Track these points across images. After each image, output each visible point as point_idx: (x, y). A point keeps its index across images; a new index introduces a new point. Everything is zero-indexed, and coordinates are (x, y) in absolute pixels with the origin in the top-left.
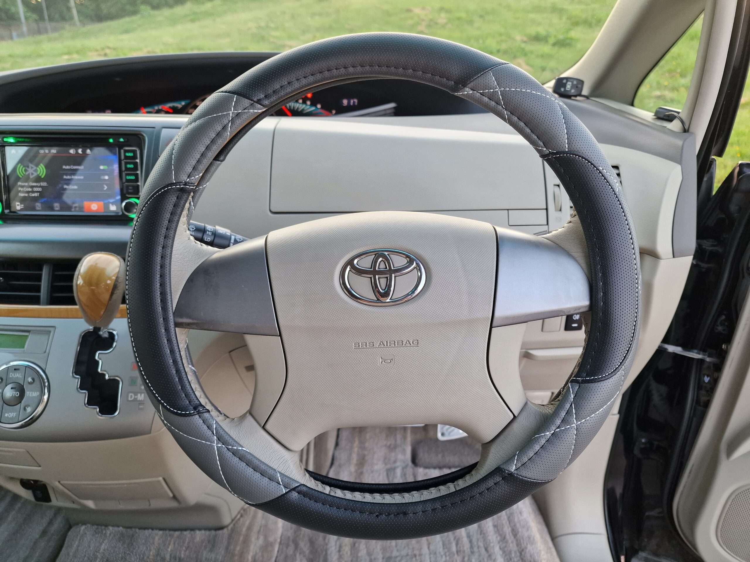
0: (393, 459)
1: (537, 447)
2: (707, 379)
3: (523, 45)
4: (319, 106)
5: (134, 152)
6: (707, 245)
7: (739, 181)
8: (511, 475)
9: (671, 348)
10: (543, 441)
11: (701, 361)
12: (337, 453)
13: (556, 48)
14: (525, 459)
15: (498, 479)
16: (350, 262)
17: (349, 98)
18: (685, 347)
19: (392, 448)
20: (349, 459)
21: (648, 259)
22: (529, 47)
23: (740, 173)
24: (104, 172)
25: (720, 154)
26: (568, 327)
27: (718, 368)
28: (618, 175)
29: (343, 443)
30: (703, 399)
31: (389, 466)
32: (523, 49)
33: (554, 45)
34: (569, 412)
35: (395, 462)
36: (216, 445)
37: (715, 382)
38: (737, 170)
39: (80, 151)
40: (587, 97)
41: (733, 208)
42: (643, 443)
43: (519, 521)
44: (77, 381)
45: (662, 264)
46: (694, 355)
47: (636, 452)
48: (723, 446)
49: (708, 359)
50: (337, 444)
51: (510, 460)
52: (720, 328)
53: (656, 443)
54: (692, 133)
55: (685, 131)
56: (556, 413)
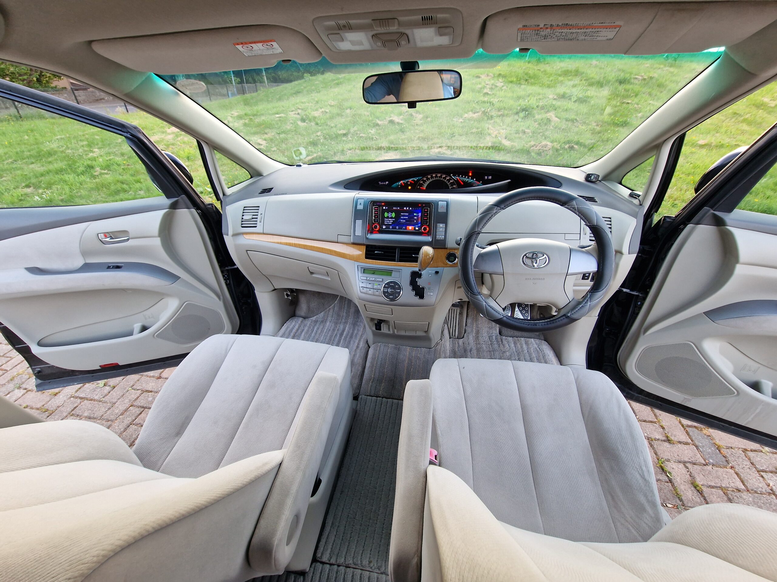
0: (491, 332)
1: (577, 309)
2: (639, 303)
3: (554, 102)
4: (475, 179)
5: (428, 209)
6: (647, 248)
7: (663, 223)
8: (568, 316)
9: (625, 290)
10: (579, 308)
11: (638, 296)
12: (466, 328)
13: (577, 104)
14: (573, 312)
15: (564, 317)
16: (525, 255)
17: (488, 176)
18: (631, 290)
19: (491, 328)
20: (472, 331)
21: (618, 254)
22: (558, 103)
23: (664, 220)
24: (415, 216)
25: (656, 211)
26: (583, 278)
27: (644, 299)
28: (611, 232)
29: (468, 325)
30: (637, 311)
31: (489, 335)
32: (554, 106)
33: (575, 101)
34: (588, 300)
35: (492, 333)
36: (484, 303)
37: (642, 304)
38: (663, 218)
39: (408, 208)
40: (600, 181)
41: (659, 234)
42: (608, 331)
43: (548, 358)
44: (411, 288)
45: (624, 256)
46: (635, 293)
47: (604, 334)
48: (642, 330)
49: (640, 295)
50: (466, 325)
51: (568, 312)
52: (647, 283)
53: (613, 331)
54: (643, 206)
55: (641, 205)
56: (583, 301)
